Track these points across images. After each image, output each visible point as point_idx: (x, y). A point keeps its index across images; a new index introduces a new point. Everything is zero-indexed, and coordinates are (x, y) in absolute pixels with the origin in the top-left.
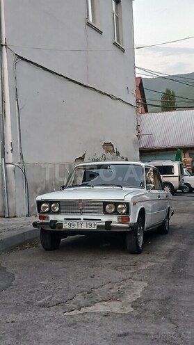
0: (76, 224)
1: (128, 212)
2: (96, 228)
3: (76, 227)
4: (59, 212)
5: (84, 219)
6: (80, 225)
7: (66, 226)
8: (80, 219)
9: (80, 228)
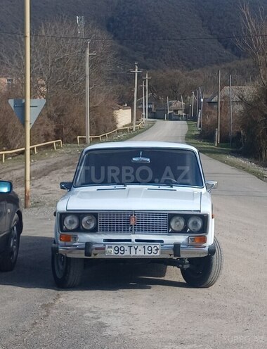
0: (126, 248)
1: (204, 229)
2: (158, 254)
3: (127, 253)
4: (94, 231)
5: (136, 241)
6: (133, 250)
7: (111, 252)
8: (130, 241)
9: (133, 253)
